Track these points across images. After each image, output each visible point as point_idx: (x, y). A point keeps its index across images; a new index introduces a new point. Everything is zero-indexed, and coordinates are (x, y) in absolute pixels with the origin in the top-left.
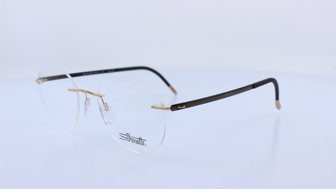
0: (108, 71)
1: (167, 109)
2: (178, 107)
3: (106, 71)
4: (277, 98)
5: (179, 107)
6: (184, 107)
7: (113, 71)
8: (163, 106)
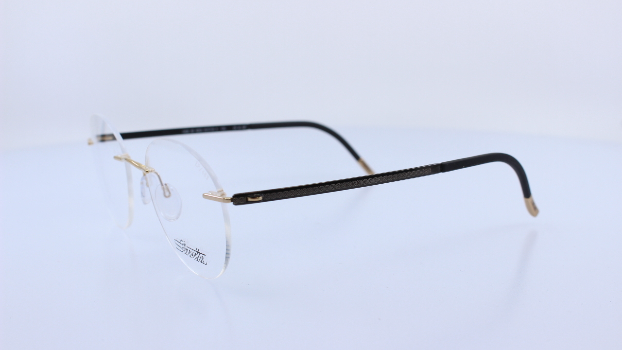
0: (235, 128)
1: (226, 200)
2: (247, 199)
3: (229, 128)
4: (527, 193)
5: (250, 199)
6: (261, 198)
7: (244, 127)
8: (223, 195)
